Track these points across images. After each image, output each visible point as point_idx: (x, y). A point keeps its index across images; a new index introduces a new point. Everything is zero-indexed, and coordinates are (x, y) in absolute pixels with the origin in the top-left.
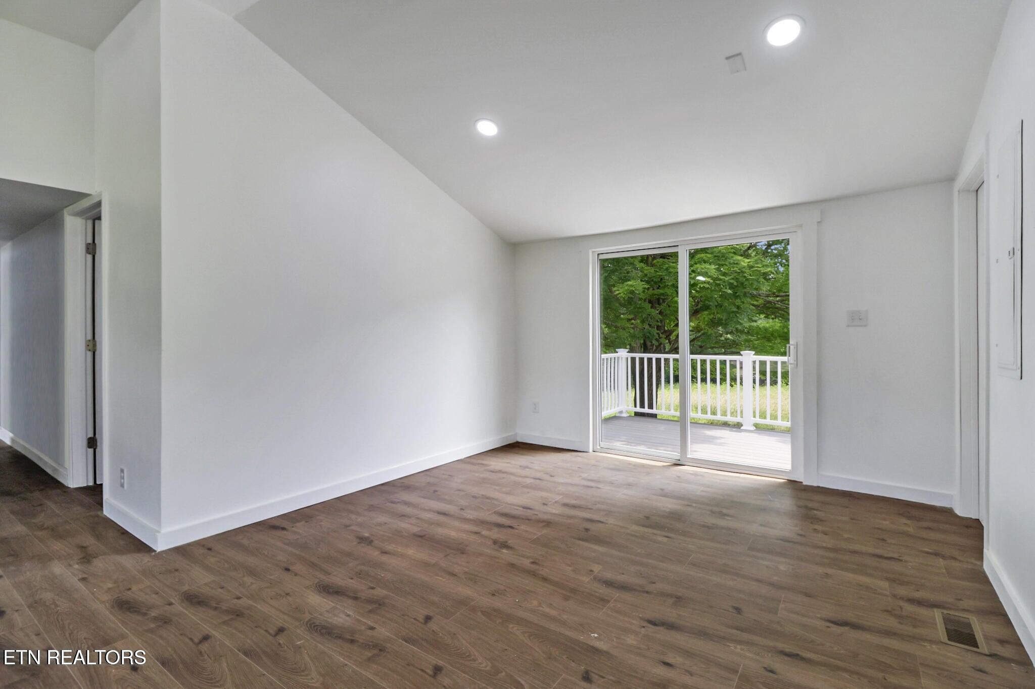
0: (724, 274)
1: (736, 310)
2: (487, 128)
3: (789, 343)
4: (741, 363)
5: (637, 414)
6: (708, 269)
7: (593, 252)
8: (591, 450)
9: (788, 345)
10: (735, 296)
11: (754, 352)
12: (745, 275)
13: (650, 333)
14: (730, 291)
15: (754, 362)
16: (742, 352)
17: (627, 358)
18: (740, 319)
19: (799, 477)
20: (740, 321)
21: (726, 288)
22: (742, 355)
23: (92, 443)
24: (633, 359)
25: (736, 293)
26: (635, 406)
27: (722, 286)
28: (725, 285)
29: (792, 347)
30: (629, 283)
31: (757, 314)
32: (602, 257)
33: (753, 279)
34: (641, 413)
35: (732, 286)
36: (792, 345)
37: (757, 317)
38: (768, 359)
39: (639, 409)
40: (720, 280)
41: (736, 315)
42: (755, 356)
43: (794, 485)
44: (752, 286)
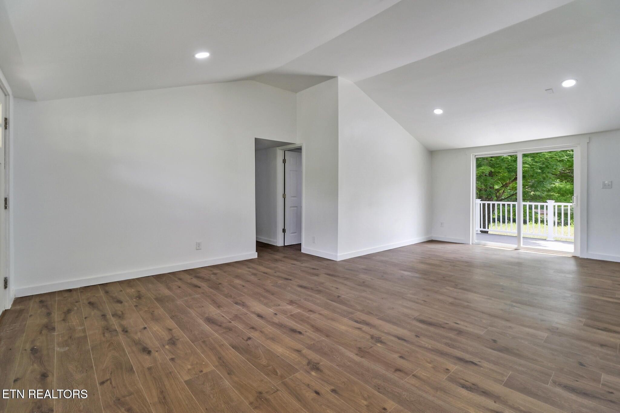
0: (536, 162)
1: (543, 180)
2: (438, 112)
3: (573, 195)
4: (547, 206)
5: (482, 232)
6: (527, 160)
7: (473, 155)
8: (471, 243)
9: (573, 196)
10: (543, 172)
11: (554, 201)
12: (549, 162)
13: (491, 192)
14: (539, 171)
15: (554, 206)
16: (547, 201)
17: (480, 204)
18: (545, 185)
19: (578, 255)
20: (546, 186)
21: (537, 169)
22: (547, 202)
23: (284, 231)
24: (484, 205)
25: (543, 171)
26: (481, 228)
27: (535, 168)
28: (537, 168)
29: (575, 197)
30: (482, 168)
31: (555, 179)
32: (477, 157)
33: (553, 164)
34: (484, 231)
35: (541, 168)
36: (575, 196)
37: (555, 181)
38: (563, 204)
39: (482, 229)
40: (534, 165)
41: (543, 183)
42: (555, 203)
43: (575, 257)
44: (553, 168)
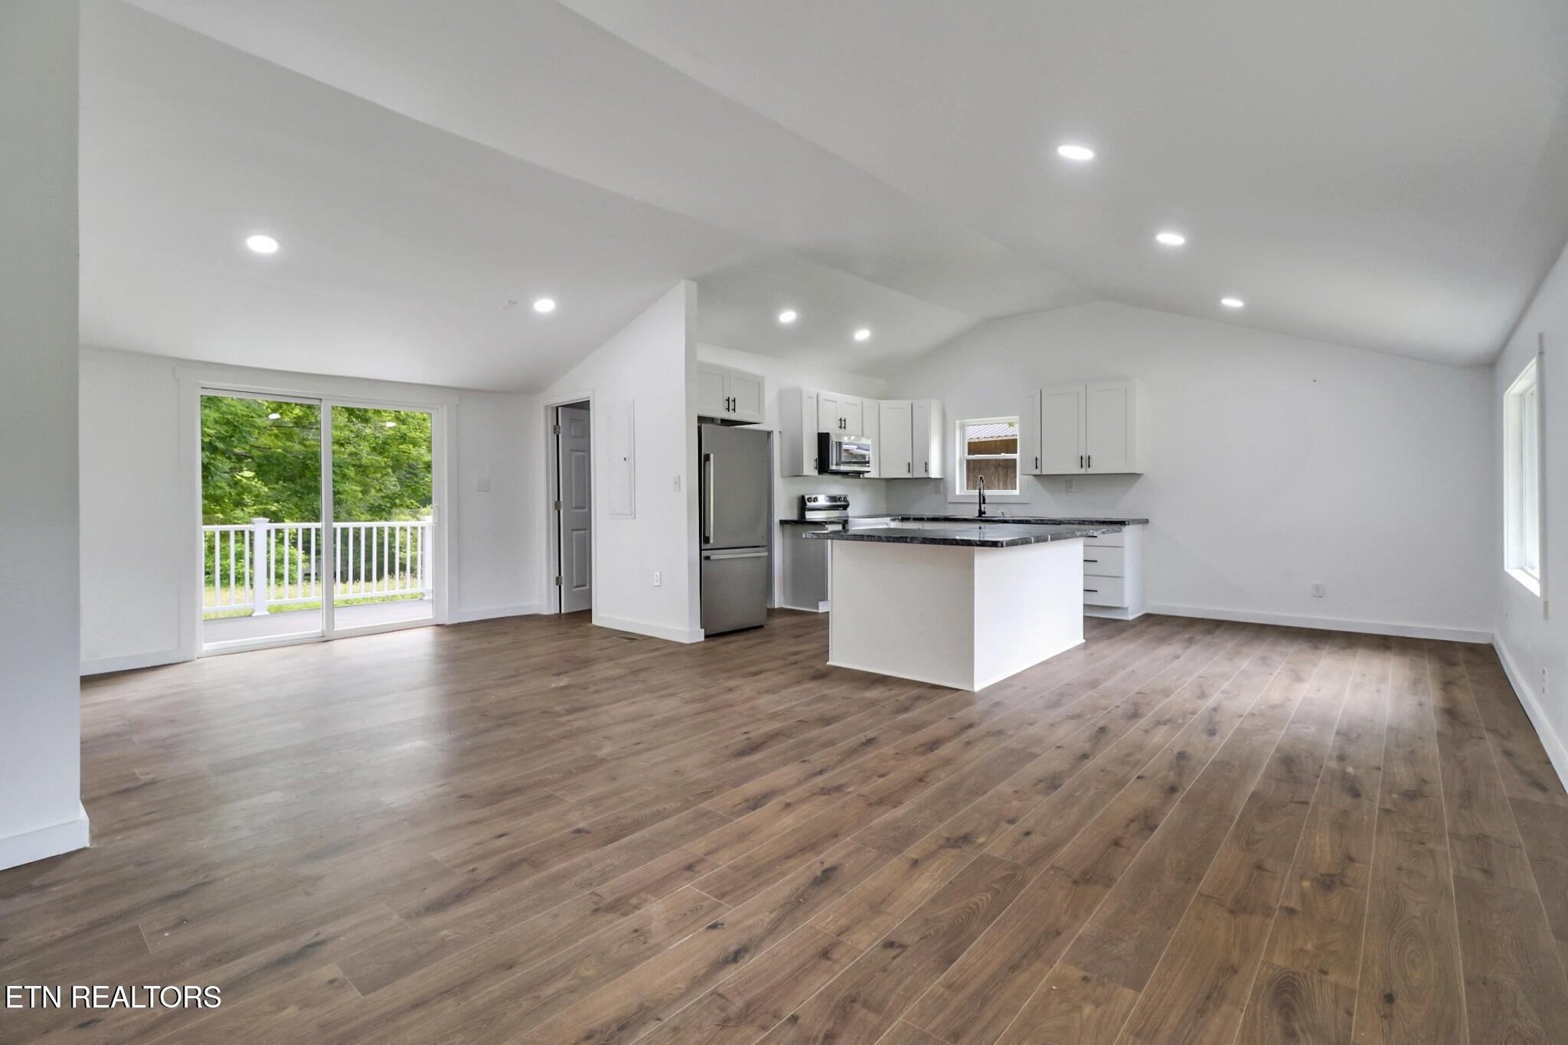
11: (268, 520)
38: (287, 526)
